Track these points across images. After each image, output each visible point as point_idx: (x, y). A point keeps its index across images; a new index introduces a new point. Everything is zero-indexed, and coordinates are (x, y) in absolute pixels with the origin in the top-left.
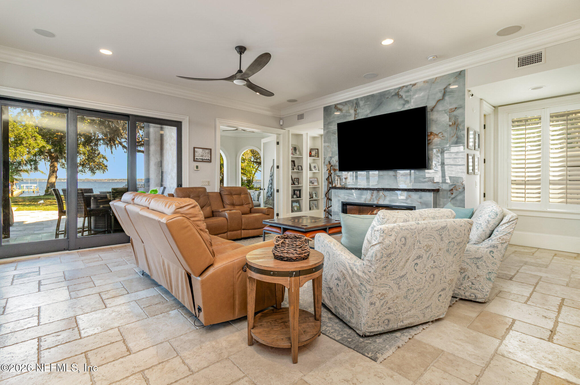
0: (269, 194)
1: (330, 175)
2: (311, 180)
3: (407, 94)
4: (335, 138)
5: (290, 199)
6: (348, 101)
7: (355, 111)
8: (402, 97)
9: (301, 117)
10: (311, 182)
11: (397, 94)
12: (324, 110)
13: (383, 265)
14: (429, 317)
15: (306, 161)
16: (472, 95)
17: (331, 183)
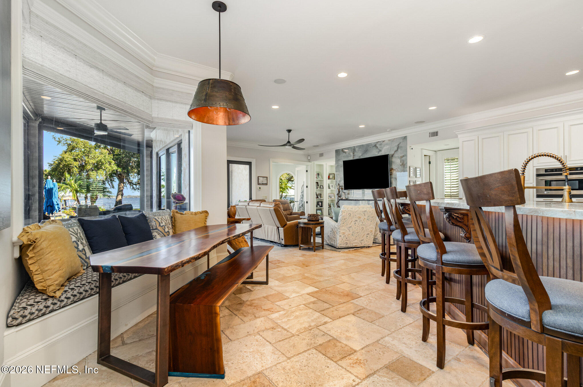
0: (301, 205)
1: (339, 192)
2: (330, 195)
3: (381, 146)
4: (342, 169)
5: (315, 208)
6: (349, 147)
7: (353, 153)
8: (378, 148)
9: (321, 155)
10: (330, 197)
11: (375, 146)
12: (336, 152)
13: (343, 222)
14: (364, 244)
15: (326, 182)
16: (412, 149)
17: (340, 197)
